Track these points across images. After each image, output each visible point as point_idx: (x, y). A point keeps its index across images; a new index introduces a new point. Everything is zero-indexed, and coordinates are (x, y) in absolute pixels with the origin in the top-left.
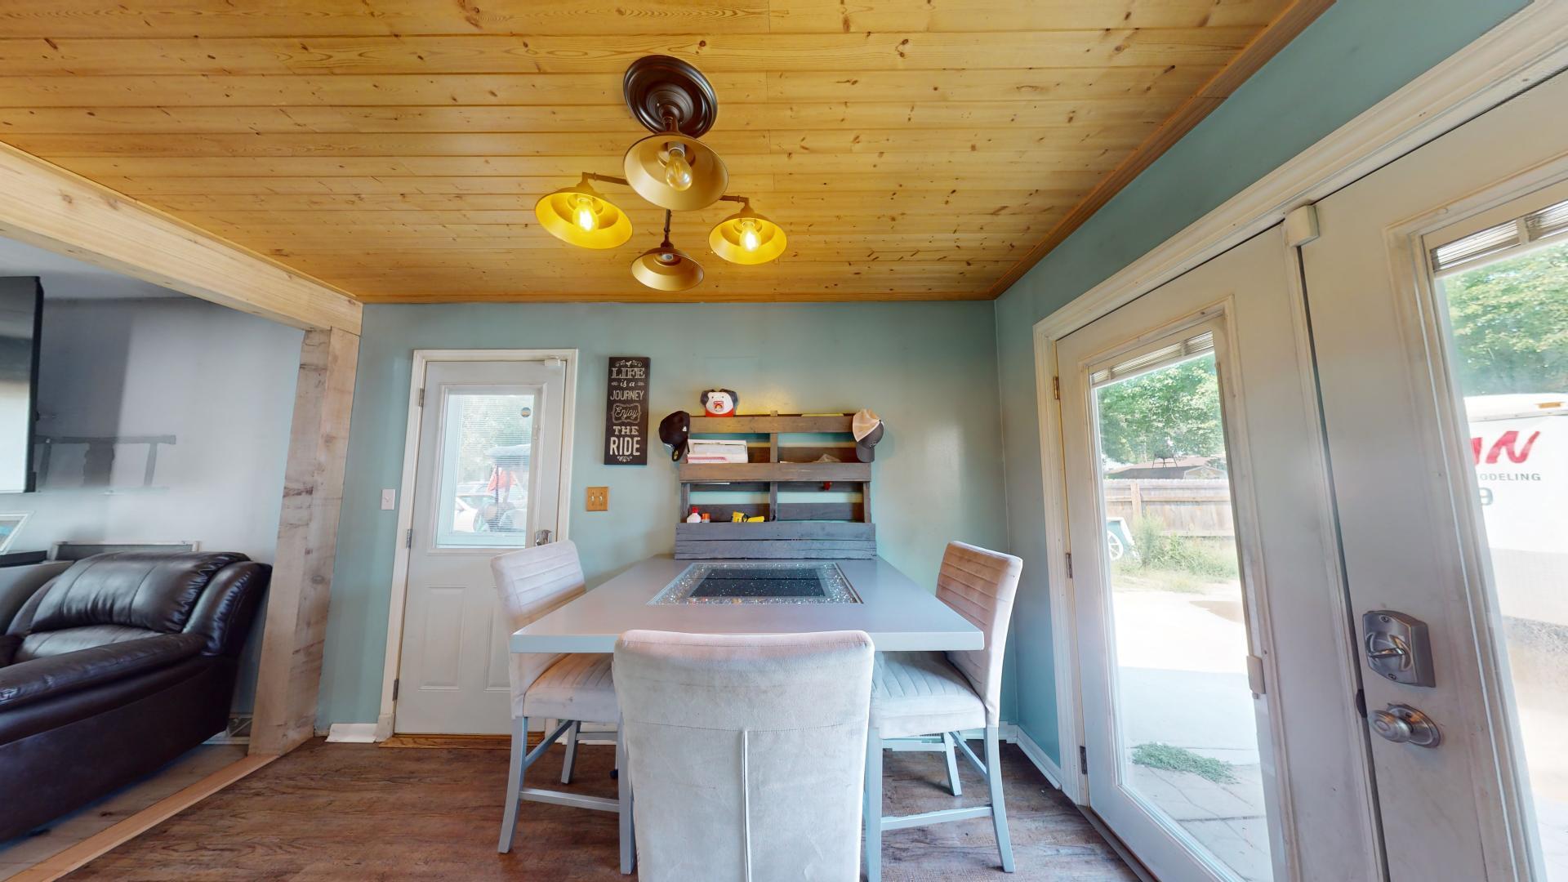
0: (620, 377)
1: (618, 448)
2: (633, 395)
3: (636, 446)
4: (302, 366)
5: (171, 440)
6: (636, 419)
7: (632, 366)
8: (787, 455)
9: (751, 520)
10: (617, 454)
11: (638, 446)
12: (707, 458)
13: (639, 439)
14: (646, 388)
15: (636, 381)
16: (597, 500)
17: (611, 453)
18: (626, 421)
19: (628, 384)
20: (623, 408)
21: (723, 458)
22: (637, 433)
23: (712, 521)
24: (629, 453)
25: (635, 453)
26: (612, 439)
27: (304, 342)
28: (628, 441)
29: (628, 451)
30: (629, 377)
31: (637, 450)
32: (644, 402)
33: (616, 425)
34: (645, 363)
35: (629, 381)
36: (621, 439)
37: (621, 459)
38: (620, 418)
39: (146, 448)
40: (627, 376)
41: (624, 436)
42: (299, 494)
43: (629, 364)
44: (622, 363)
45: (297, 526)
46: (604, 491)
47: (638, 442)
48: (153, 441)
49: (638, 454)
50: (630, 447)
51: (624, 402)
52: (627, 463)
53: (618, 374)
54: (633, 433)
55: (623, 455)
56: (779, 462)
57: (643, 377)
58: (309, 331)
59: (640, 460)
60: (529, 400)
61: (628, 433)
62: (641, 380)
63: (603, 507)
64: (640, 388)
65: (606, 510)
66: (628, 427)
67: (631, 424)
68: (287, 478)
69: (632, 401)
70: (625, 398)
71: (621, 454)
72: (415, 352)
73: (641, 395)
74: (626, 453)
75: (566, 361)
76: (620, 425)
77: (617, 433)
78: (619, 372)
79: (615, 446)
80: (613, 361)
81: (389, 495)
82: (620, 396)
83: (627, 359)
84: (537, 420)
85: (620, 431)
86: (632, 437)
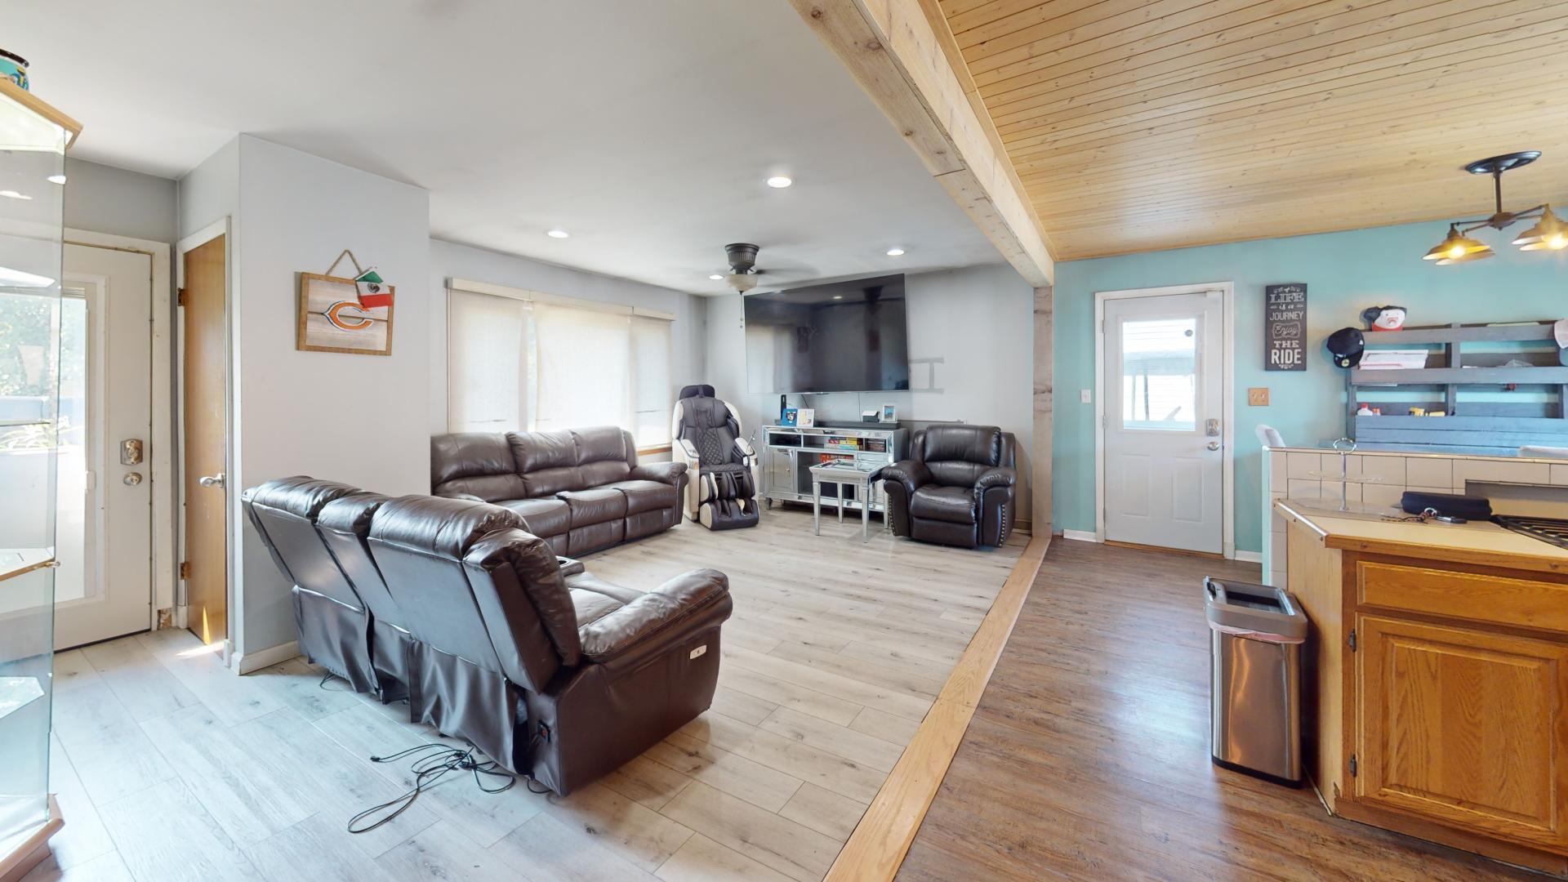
0: (1279, 301)
1: (1279, 358)
2: (1293, 316)
3: (1296, 356)
4: (1035, 312)
5: (941, 360)
6: (1296, 335)
7: (1290, 292)
8: (1469, 360)
9: (1432, 414)
10: (1278, 362)
11: (1299, 356)
12: (1381, 365)
13: (1300, 350)
14: (1305, 309)
15: (1295, 304)
16: (1259, 398)
17: (1273, 362)
18: (1286, 337)
19: (1287, 307)
20: (1283, 327)
21: (1398, 365)
22: (1297, 346)
23: (1382, 414)
24: (1291, 361)
25: (1296, 362)
26: (1273, 351)
27: (1034, 294)
28: (1289, 353)
29: (1289, 360)
30: (1288, 300)
31: (1298, 359)
32: (1304, 321)
33: (1277, 340)
34: (1303, 288)
35: (1287, 304)
36: (1282, 351)
37: (1282, 367)
38: (1280, 335)
39: (927, 366)
40: (1285, 299)
41: (1285, 349)
42: (1044, 392)
43: (1287, 290)
44: (1281, 289)
45: (1045, 412)
46: (1265, 391)
47: (1298, 353)
48: (931, 361)
49: (1299, 362)
50: (1291, 357)
51: (1283, 322)
52: (1289, 370)
53: (1276, 299)
54: (1293, 346)
55: (1284, 363)
56: (1461, 367)
57: (1303, 300)
58: (1036, 289)
59: (1302, 367)
60: (1191, 323)
61: (1289, 346)
62: (1300, 303)
63: (1265, 403)
64: (1300, 309)
65: (1268, 405)
66: (1289, 342)
67: (1292, 339)
68: (1035, 383)
69: (1292, 320)
70: (1284, 318)
71: (1282, 362)
72: (1096, 294)
73: (1301, 315)
74: (1287, 362)
75: (1223, 291)
76: (1281, 340)
77: (1277, 346)
78: (1278, 297)
79: (1277, 357)
80: (1270, 290)
81: (1086, 395)
82: (1279, 317)
83: (1285, 286)
84: (1200, 339)
85: (1281, 345)
86: (1293, 349)
